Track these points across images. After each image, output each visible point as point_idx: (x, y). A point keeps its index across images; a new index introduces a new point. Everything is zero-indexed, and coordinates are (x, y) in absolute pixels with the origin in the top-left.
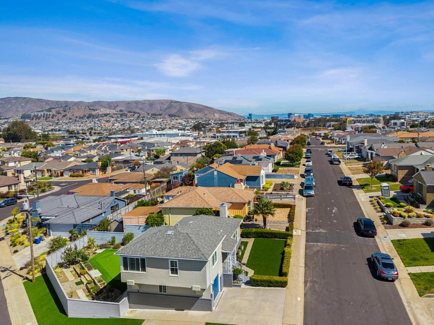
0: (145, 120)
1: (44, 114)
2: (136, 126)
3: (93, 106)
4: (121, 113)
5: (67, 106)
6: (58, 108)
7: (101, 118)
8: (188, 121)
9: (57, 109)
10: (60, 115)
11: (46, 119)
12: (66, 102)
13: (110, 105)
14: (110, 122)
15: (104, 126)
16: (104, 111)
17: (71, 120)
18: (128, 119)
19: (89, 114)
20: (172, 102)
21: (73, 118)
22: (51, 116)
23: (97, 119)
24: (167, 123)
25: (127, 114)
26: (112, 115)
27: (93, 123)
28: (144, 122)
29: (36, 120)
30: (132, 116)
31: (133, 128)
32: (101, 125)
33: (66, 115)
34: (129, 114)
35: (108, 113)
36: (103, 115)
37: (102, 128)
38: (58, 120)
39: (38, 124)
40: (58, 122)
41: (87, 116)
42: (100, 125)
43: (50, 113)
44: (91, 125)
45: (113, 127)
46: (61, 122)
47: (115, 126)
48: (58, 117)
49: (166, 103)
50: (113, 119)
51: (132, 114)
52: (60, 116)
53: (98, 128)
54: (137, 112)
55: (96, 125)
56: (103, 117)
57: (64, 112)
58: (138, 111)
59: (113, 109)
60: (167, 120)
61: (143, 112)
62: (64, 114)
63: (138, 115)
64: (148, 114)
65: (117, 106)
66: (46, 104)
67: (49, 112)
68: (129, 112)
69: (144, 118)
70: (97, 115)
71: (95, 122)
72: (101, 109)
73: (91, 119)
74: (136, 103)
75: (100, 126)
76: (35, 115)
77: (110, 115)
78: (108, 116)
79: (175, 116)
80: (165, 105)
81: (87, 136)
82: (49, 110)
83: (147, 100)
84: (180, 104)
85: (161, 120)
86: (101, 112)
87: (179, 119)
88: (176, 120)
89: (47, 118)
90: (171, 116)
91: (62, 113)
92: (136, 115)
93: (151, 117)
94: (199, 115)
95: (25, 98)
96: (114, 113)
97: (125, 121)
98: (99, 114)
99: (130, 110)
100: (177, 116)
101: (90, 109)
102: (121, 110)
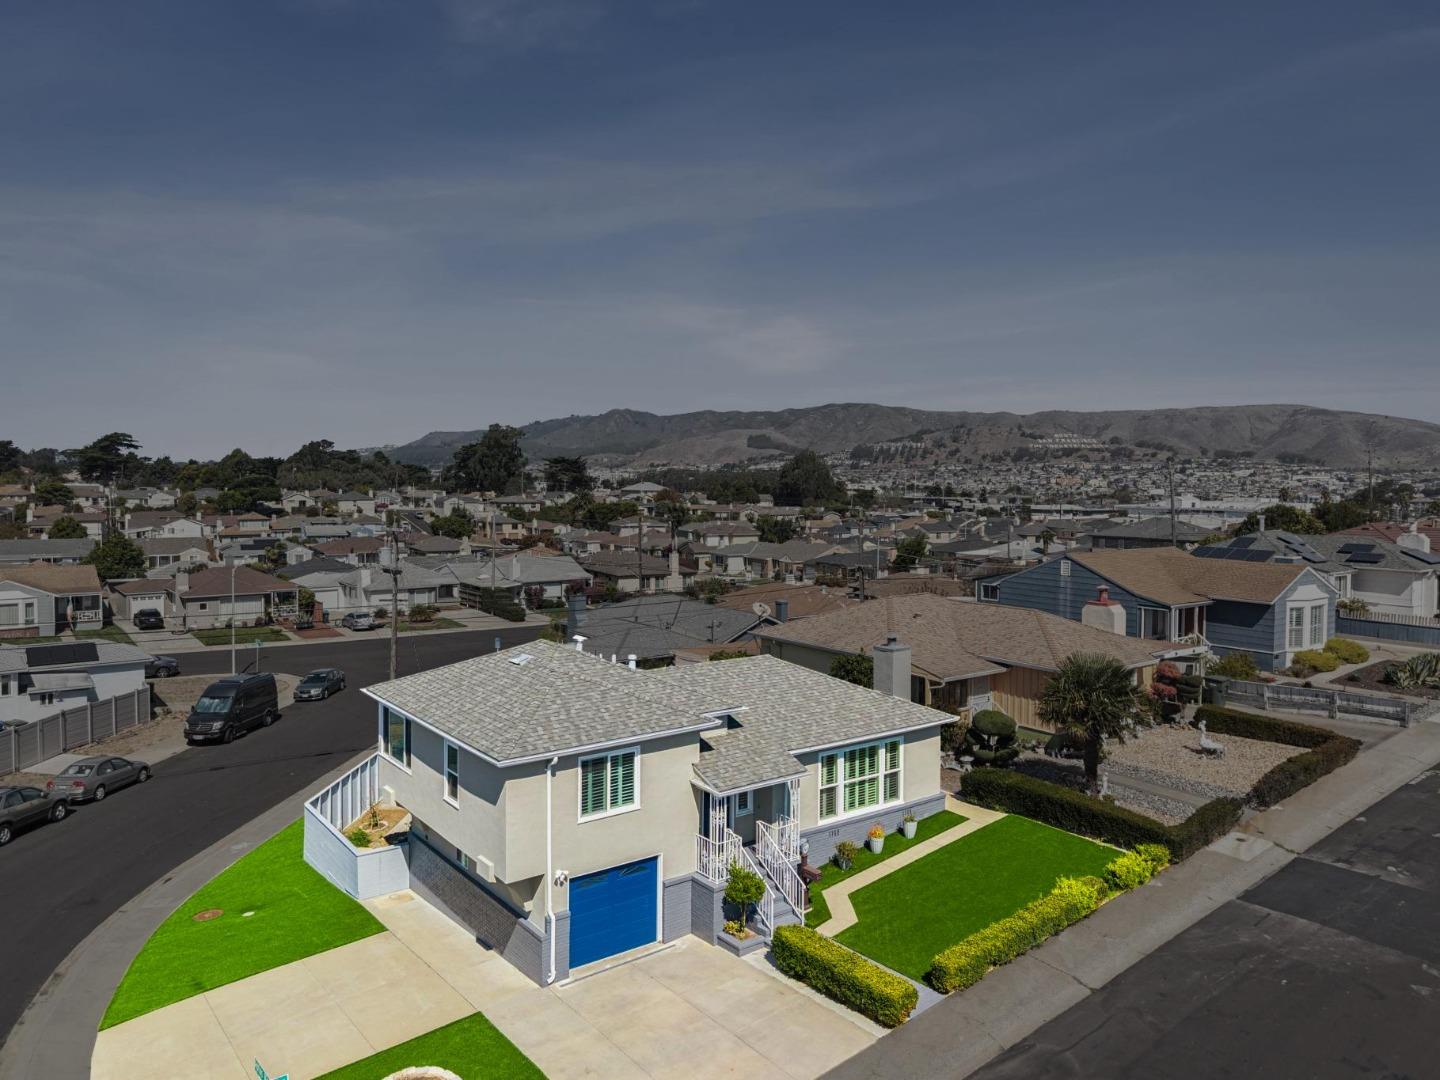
0: (1191, 471)
1: (904, 447)
2: (1158, 487)
3: (1031, 427)
4: (1113, 447)
5: (962, 427)
6: (938, 430)
7: (1053, 462)
8: (1351, 480)
9: (937, 434)
10: (942, 449)
11: (908, 460)
12: (964, 416)
13: (1085, 423)
14: (1077, 473)
15: (1057, 483)
16: (1064, 441)
17: (970, 466)
18: (1135, 465)
19: (1021, 450)
20: (1297, 411)
21: (976, 459)
22: (920, 452)
23: (1039, 465)
24: (1266, 482)
25: (1132, 452)
26: (1085, 452)
27: (1026, 475)
28: (1185, 478)
29: (883, 462)
30: (1147, 458)
31: (1146, 494)
32: (1049, 483)
33: (957, 450)
34: (1139, 452)
35: (1075, 446)
36: (1060, 453)
37: (1048, 490)
38: (936, 463)
39: (886, 472)
40: (935, 470)
41: (1012, 454)
42: (1045, 483)
43: (919, 445)
44: (1021, 480)
45: (1083, 489)
46: (943, 469)
47: (1091, 486)
48: (937, 455)
49: (1274, 415)
50: (1088, 466)
51: (1150, 451)
52: (943, 453)
53: (1037, 489)
54: (1169, 444)
55: (1035, 481)
56: (1060, 457)
57: (954, 441)
58: (1173, 441)
59: (1094, 437)
60: (1268, 473)
61: (1189, 448)
62: (953, 446)
63: (1170, 454)
64: (1204, 452)
65: (1107, 427)
66: (915, 420)
67: (917, 442)
68: (1140, 445)
69: (1187, 466)
70: (1042, 452)
71: (1032, 473)
72: (1056, 435)
73: (1022, 464)
74: (1167, 417)
75: (1043, 485)
76: (882, 450)
77: (1079, 453)
78: (1074, 455)
79: (1302, 460)
80: (1271, 422)
81: (971, 501)
82: (917, 438)
83: (1208, 408)
84: (1329, 418)
85: (1248, 472)
86: (1054, 443)
87: (1318, 471)
88: (1307, 473)
89: (909, 457)
90: (1285, 459)
91: (949, 445)
92: (1163, 455)
93: (1214, 461)
94: (1406, 459)
95: (866, 406)
96: (1094, 446)
97: (1126, 471)
98: (1048, 449)
99: (1147, 438)
100: (1310, 462)
101: (1023, 435)
102: (1116, 438)
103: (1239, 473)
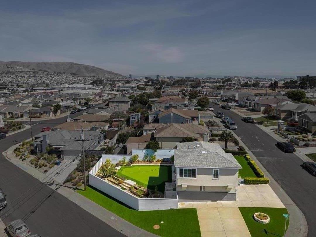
3: (9, 65)
4: (33, 71)
7: (17, 74)
8: (85, 79)
13: (23, 64)
14: (25, 77)
15: (21, 80)
16: (19, 69)
18: (39, 75)
19: (8, 71)
20: (72, 64)
23: (14, 75)
24: (70, 79)
25: (38, 72)
26: (26, 72)
34: (40, 72)
36: (19, 72)
41: (5, 72)
42: (17, 80)
44: (11, 79)
45: (28, 81)
47: (30, 80)
49: (68, 64)
50: (27, 75)
51: (42, 72)
53: (15, 82)
55: (14, 79)
56: (19, 73)
58: (47, 70)
59: (27, 68)
60: (69, 77)
61: (51, 71)
64: (55, 72)
65: (30, 66)
68: (40, 70)
70: (14, 72)
71: (12, 77)
72: (17, 68)
73: (9, 75)
74: (44, 64)
78: (23, 73)
79: (75, 74)
80: (67, 66)
83: (54, 62)
84: (78, 65)
85: (66, 77)
86: (17, 70)
87: (79, 77)
88: (77, 77)
90: (72, 74)
92: (46, 73)
93: (57, 74)
94: (93, 74)
96: (28, 71)
97: (37, 77)
98: (15, 71)
99: (40, 69)
100: (77, 75)
101: (8, 67)
102: (33, 69)
103: (64, 77)
